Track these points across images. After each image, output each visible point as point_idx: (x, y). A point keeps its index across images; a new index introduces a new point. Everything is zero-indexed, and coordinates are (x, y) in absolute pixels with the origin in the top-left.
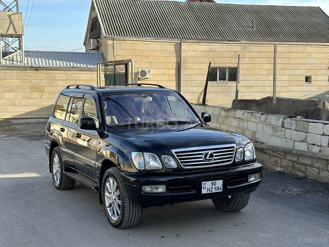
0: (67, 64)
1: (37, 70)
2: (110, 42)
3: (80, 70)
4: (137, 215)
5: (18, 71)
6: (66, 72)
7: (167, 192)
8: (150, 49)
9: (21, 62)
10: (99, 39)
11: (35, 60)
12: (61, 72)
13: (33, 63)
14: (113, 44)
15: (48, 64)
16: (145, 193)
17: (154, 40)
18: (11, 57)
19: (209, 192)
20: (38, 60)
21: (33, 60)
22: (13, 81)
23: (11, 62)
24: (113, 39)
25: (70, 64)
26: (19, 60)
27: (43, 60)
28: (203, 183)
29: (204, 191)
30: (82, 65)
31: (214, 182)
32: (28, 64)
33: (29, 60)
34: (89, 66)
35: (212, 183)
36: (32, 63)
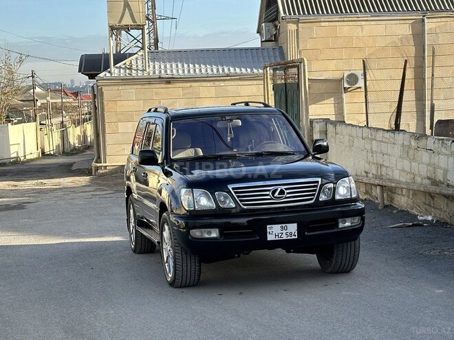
0: (218, 70)
1: (169, 82)
2: (292, 27)
3: (240, 79)
4: (193, 269)
5: (139, 87)
6: (217, 83)
7: (221, 237)
8: (364, 34)
9: (143, 70)
10: (277, 22)
11: (165, 67)
12: (209, 84)
13: (163, 72)
14: (297, 30)
15: (186, 72)
16: (193, 238)
17: (372, 18)
18: (128, 64)
19: (277, 238)
20: (171, 66)
21: (162, 67)
22: (130, 103)
23: (128, 71)
24: (297, 22)
25: (223, 70)
26: (140, 67)
27: (180, 65)
28: (268, 226)
29: (270, 238)
30: (243, 70)
31: (284, 225)
32: (154, 73)
33: (157, 67)
34: (255, 71)
35: (282, 228)
36: (160, 72)
